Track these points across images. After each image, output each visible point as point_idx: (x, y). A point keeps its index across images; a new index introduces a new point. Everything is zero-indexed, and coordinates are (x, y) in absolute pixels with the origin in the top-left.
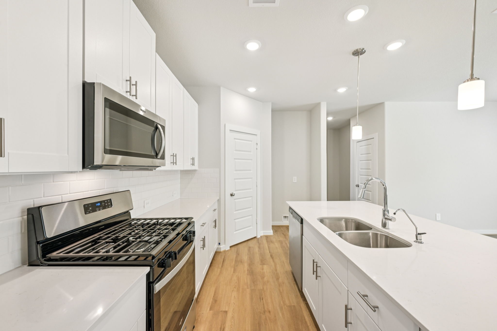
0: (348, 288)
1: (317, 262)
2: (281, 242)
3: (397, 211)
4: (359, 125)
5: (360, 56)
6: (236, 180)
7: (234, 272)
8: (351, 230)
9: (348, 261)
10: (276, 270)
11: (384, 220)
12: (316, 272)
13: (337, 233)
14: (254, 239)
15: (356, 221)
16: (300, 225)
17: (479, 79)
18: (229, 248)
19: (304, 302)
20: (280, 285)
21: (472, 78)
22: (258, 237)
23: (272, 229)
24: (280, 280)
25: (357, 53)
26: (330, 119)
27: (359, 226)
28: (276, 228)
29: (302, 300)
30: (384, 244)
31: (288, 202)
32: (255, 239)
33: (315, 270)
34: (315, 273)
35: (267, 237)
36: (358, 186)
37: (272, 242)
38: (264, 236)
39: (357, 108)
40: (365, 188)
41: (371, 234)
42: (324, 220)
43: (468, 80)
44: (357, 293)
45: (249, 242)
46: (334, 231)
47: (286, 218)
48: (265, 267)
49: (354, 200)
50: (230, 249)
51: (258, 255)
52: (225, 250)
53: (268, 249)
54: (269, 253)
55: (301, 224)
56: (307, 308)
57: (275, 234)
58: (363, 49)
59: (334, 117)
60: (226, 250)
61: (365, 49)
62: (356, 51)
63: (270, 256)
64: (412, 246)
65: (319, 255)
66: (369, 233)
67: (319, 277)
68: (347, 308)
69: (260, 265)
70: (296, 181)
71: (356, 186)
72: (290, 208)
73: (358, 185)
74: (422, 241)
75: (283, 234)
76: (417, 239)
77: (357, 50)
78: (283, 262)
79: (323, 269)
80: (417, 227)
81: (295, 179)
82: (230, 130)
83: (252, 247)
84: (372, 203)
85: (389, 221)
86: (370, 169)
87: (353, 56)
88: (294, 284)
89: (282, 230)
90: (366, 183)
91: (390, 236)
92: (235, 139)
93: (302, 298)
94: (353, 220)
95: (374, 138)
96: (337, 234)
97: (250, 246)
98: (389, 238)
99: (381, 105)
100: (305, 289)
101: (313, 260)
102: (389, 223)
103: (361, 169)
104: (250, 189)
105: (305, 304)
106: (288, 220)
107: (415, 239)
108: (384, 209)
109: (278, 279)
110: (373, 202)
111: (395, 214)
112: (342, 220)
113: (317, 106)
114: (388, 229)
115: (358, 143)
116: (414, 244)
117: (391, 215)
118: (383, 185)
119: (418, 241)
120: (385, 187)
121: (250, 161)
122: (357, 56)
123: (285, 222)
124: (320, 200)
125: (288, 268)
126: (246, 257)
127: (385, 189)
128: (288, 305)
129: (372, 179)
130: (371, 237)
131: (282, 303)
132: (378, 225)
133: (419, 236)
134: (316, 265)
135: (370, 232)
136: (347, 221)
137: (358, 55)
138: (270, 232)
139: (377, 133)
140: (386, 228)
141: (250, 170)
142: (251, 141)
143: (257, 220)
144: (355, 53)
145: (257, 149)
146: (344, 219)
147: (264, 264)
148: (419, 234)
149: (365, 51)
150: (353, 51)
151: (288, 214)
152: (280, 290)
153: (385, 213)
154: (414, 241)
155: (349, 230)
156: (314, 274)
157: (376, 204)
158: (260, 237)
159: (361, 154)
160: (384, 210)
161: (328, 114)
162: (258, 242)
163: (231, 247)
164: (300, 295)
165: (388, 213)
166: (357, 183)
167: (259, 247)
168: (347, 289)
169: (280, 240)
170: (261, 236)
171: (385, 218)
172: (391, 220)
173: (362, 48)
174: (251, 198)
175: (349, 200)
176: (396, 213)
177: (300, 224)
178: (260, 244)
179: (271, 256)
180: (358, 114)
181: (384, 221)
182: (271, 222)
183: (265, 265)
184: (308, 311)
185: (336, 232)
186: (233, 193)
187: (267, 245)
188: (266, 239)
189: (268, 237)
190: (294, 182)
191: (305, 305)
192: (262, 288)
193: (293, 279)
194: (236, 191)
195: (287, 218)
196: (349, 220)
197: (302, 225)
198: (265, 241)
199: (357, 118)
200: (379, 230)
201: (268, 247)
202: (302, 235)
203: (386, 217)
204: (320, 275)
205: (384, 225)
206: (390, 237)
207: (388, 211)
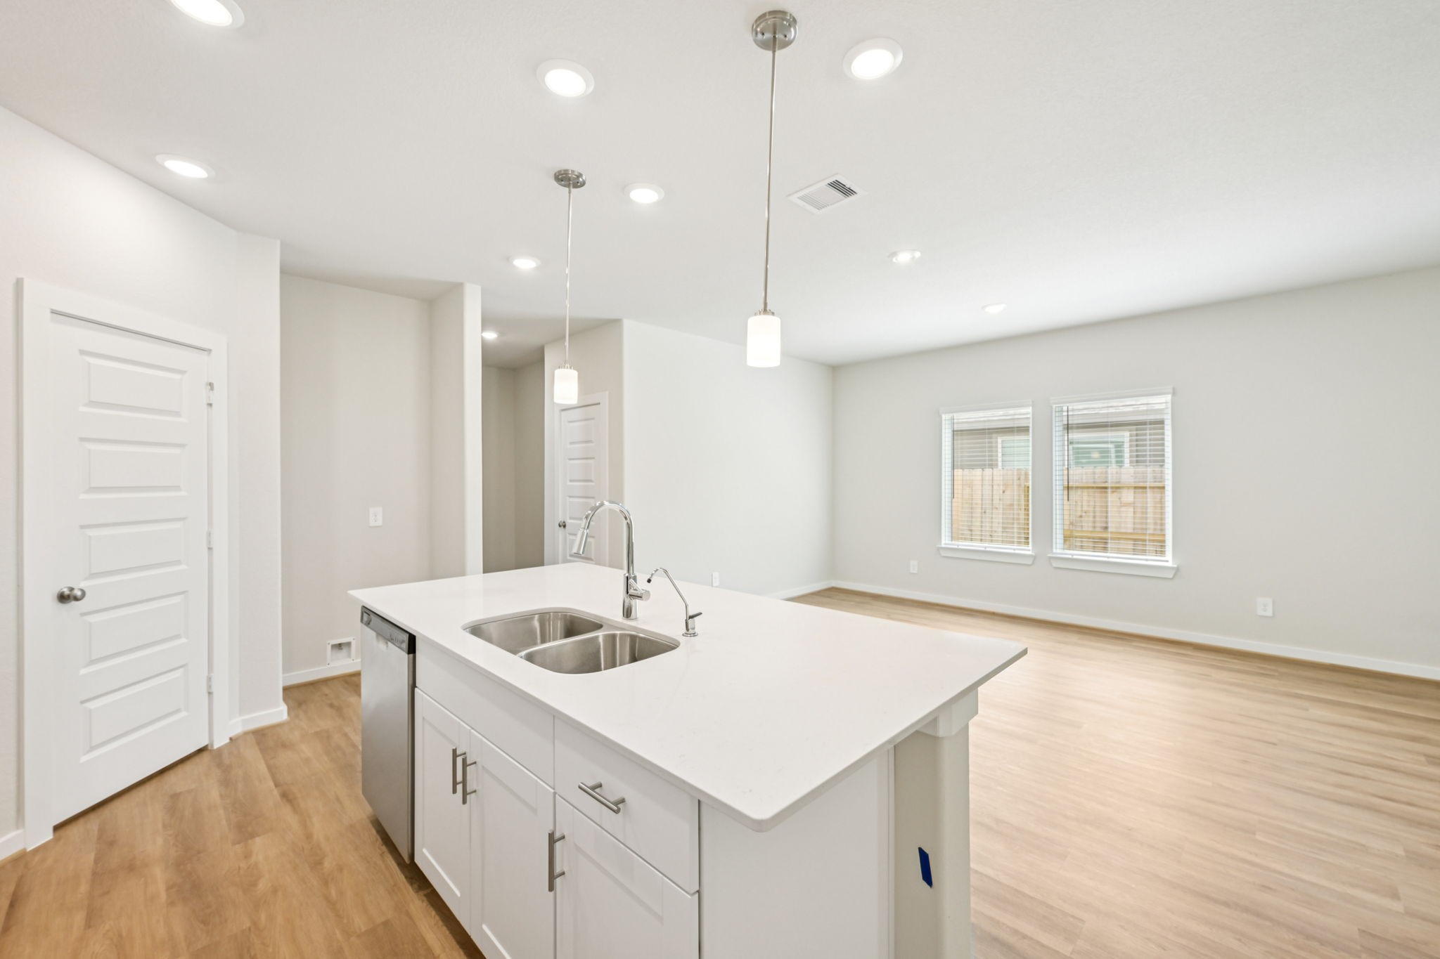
0: (554, 789)
1: (465, 754)
2: (324, 736)
3: (652, 575)
4: (571, 368)
5: (573, 190)
6: (92, 533)
7: (89, 924)
8: (555, 639)
9: (554, 716)
10: (309, 836)
11: (627, 600)
12: (464, 782)
13: (523, 653)
14: (197, 760)
15: (566, 615)
16: (405, 657)
17: (773, 314)
18: (49, 836)
19: (421, 893)
20: (325, 882)
21: (765, 311)
22: (220, 742)
23: (284, 699)
24: (328, 864)
25: (567, 179)
26: (491, 336)
27: (573, 626)
28: (297, 695)
29: (413, 890)
30: (627, 658)
31: (354, 593)
32: (205, 757)
33: (459, 778)
34: (460, 787)
35: (261, 736)
36: (564, 526)
37: (285, 745)
38: (246, 733)
39: (565, 320)
40: (588, 528)
41: (601, 640)
42: (484, 626)
43: (760, 313)
44: (580, 787)
45: (171, 778)
46: (515, 652)
47: (342, 649)
48: (258, 844)
49: (555, 562)
50: (56, 840)
51: (221, 812)
52: (25, 849)
53: (268, 775)
54: (274, 787)
55: (409, 653)
56: (429, 906)
57: (297, 716)
58: (580, 175)
59: (501, 333)
60: (29, 850)
61: (584, 178)
62: (562, 172)
63: (278, 797)
64: (679, 644)
65: (470, 732)
66: (597, 637)
67: (473, 794)
68: (552, 840)
69: (234, 844)
70: (380, 523)
71: (560, 526)
72: (366, 611)
73: (564, 522)
74: (697, 630)
75: (331, 706)
76: (687, 629)
77: (566, 172)
78: (338, 799)
79: (483, 767)
80: (688, 603)
81: (376, 517)
82: (53, 312)
83: (189, 791)
84: (596, 564)
85: (638, 601)
86: (591, 481)
87: (555, 184)
88: (382, 855)
89: (326, 695)
90: (589, 514)
91: (641, 635)
92: (82, 352)
93: (412, 884)
94: (560, 614)
95: (599, 404)
96: (521, 657)
97: (178, 790)
98: (638, 640)
99: (613, 324)
100: (425, 851)
101: (454, 751)
102: (638, 605)
103: (571, 481)
104: (178, 562)
105: (425, 899)
106: (349, 656)
107: (684, 630)
108: (627, 575)
109: (317, 864)
110: (599, 563)
111: (649, 581)
112: (534, 617)
113: (454, 291)
114: (636, 619)
115: (563, 413)
116: (682, 640)
117: (640, 585)
118: (626, 518)
119: (689, 631)
120: (628, 521)
121: (177, 451)
122: (564, 186)
123: (341, 665)
124: (461, 572)
125: (359, 811)
126: (160, 841)
127: (629, 526)
128: (363, 929)
129: (602, 504)
130: (602, 647)
131: (339, 935)
132: (616, 615)
133: (690, 621)
134: (464, 761)
135: (600, 634)
136: (544, 616)
137: (568, 186)
138: (278, 712)
139: (607, 393)
140: (631, 617)
141: (177, 488)
142: (182, 372)
143: (209, 679)
144: (560, 177)
145: (210, 405)
146: (537, 616)
147: (253, 836)
148: (691, 617)
149: (583, 184)
150: (556, 171)
151: (356, 632)
152: (327, 898)
153: (629, 583)
154: (683, 635)
155: (550, 641)
156: (454, 791)
157: (605, 565)
158: (228, 741)
159: (571, 443)
160: (627, 578)
161: (486, 323)
162: (220, 765)
163: (57, 828)
164: (406, 877)
165: (636, 581)
166: (561, 519)
167: (226, 783)
168: (552, 791)
169: (318, 729)
170: (231, 739)
171: (630, 595)
172: (641, 597)
173: (578, 169)
174: (182, 596)
175: (542, 564)
176: (652, 579)
177: (407, 655)
178: (226, 770)
179: (285, 796)
180: (570, 335)
181: (626, 604)
182: (281, 675)
183: (259, 836)
184: (434, 913)
185: (520, 651)
186: (72, 589)
187: (262, 762)
188: (258, 743)
189: (264, 735)
190: (372, 523)
191: (423, 901)
192: (247, 924)
193: (377, 840)
194: (93, 576)
195: (345, 651)
196: (550, 615)
197: (411, 655)
198: (252, 754)
199: (565, 347)
200: (616, 625)
201: (270, 768)
202: (413, 686)
203: (631, 591)
204: (475, 787)
205: (628, 613)
206: (641, 638)
207: (635, 578)
